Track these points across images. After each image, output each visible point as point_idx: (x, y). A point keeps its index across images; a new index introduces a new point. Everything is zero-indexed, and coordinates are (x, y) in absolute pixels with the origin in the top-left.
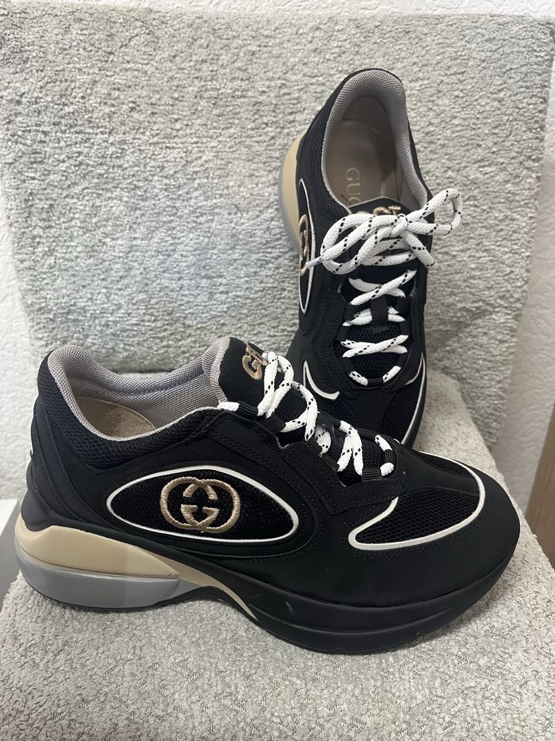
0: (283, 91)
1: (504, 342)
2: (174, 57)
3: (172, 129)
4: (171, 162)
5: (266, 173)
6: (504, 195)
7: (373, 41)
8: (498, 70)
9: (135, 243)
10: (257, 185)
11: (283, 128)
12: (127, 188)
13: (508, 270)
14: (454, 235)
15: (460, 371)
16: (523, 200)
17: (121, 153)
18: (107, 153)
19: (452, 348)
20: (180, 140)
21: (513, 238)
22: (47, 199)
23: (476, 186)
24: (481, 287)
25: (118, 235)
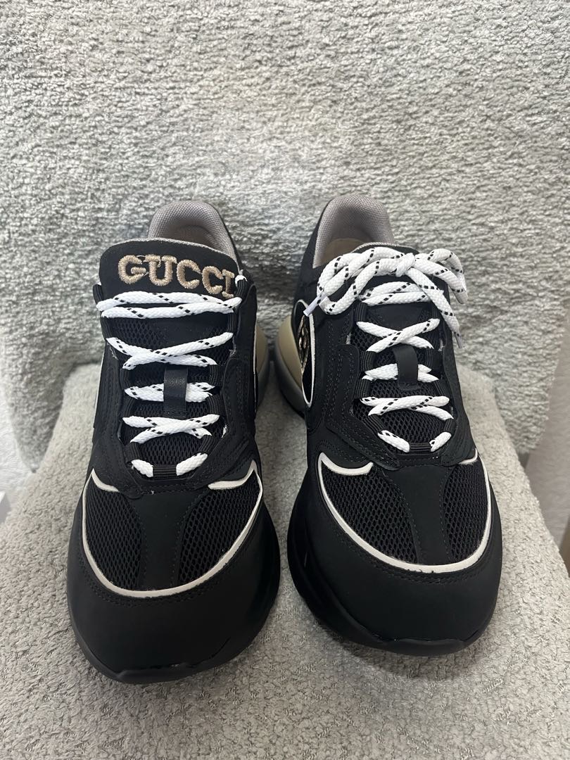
1: (549, 332)
3: (143, 71)
4: (142, 111)
5: (260, 125)
6: (557, 151)
9: (100, 215)
10: (248, 139)
11: (280, 66)
12: (87, 144)
13: (558, 245)
14: (493, 202)
15: (495, 367)
17: (80, 100)
18: (63, 100)
19: (486, 339)
20: (152, 85)
21: (566, 206)
23: (521, 140)
24: (523, 266)
25: (78, 205)
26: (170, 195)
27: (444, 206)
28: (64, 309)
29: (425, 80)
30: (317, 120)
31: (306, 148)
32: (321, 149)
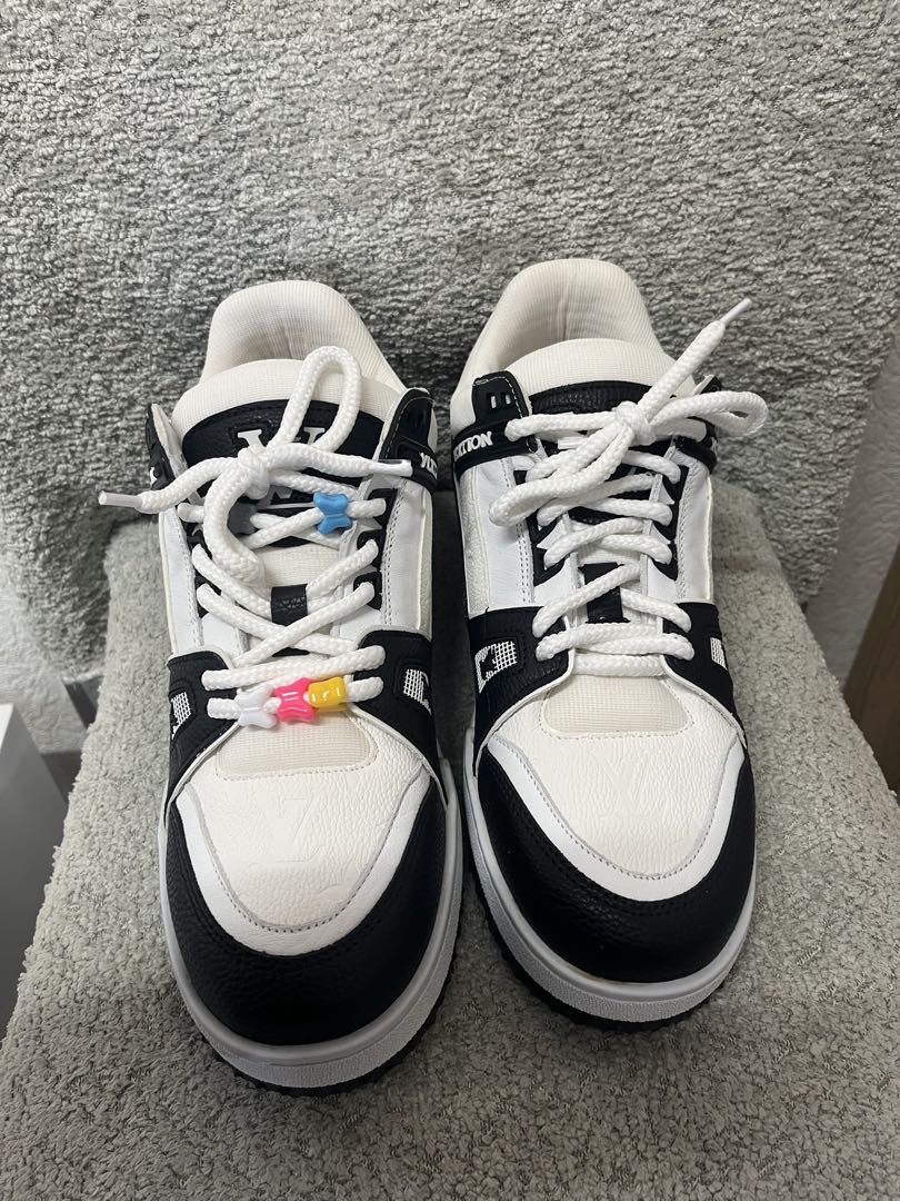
1: (844, 428)
3: (183, 47)
4: (189, 116)
5: (385, 126)
6: (863, 148)
9: (137, 294)
10: (368, 153)
11: (414, 21)
12: (104, 181)
13: (862, 296)
14: (762, 233)
17: (84, 106)
18: (55, 109)
20: (202, 70)
21: (875, 234)
23: (808, 130)
24: (807, 332)
25: (101, 281)
26: (249, 256)
27: (685, 244)
28: (90, 448)
29: (654, 35)
30: (478, 111)
31: (463, 160)
32: (488, 160)
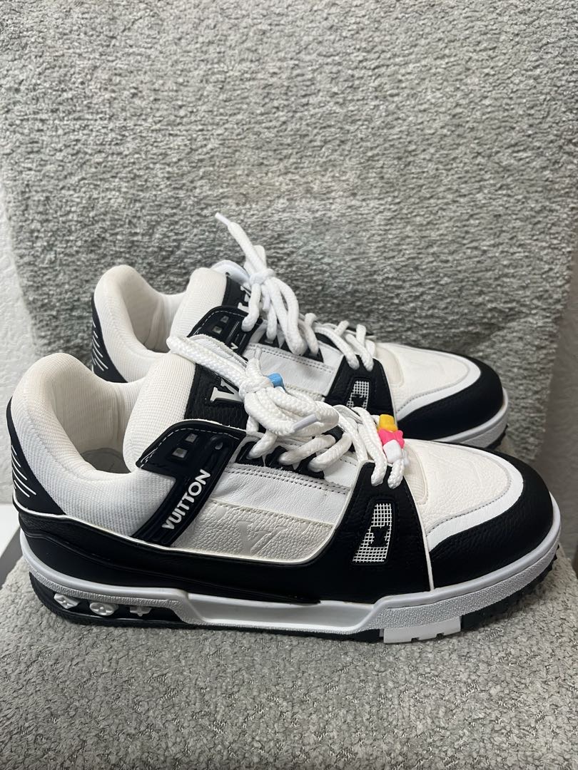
0: (295, 72)
1: (543, 348)
2: (180, 39)
3: (176, 116)
4: (175, 149)
5: (276, 162)
6: (541, 183)
7: (395, 16)
8: (533, 45)
9: (135, 239)
10: (267, 174)
11: (295, 112)
12: (126, 177)
13: (547, 267)
14: (485, 229)
16: (563, 189)
17: (121, 140)
18: (106, 140)
19: (487, 353)
20: (183, 128)
21: (552, 231)
22: (43, 191)
23: (509, 173)
24: (515, 287)
25: (117, 230)
26: (197, 222)
27: (441, 232)
29: (422, 123)
30: (327, 157)
31: (317, 181)
32: (331, 182)
